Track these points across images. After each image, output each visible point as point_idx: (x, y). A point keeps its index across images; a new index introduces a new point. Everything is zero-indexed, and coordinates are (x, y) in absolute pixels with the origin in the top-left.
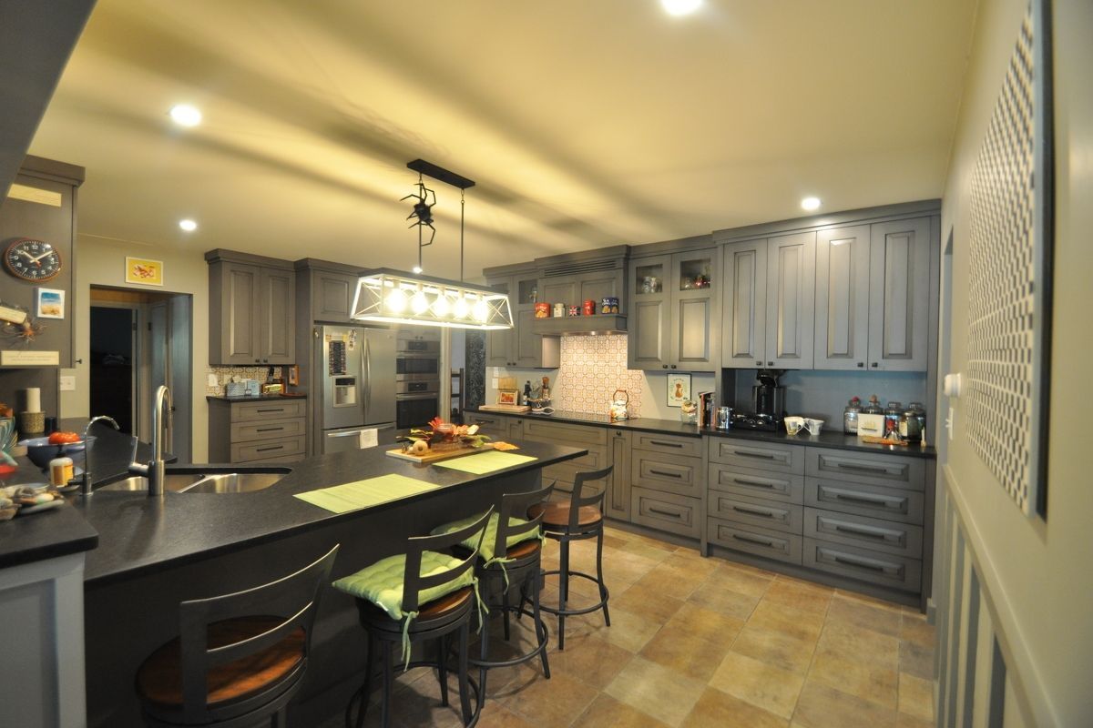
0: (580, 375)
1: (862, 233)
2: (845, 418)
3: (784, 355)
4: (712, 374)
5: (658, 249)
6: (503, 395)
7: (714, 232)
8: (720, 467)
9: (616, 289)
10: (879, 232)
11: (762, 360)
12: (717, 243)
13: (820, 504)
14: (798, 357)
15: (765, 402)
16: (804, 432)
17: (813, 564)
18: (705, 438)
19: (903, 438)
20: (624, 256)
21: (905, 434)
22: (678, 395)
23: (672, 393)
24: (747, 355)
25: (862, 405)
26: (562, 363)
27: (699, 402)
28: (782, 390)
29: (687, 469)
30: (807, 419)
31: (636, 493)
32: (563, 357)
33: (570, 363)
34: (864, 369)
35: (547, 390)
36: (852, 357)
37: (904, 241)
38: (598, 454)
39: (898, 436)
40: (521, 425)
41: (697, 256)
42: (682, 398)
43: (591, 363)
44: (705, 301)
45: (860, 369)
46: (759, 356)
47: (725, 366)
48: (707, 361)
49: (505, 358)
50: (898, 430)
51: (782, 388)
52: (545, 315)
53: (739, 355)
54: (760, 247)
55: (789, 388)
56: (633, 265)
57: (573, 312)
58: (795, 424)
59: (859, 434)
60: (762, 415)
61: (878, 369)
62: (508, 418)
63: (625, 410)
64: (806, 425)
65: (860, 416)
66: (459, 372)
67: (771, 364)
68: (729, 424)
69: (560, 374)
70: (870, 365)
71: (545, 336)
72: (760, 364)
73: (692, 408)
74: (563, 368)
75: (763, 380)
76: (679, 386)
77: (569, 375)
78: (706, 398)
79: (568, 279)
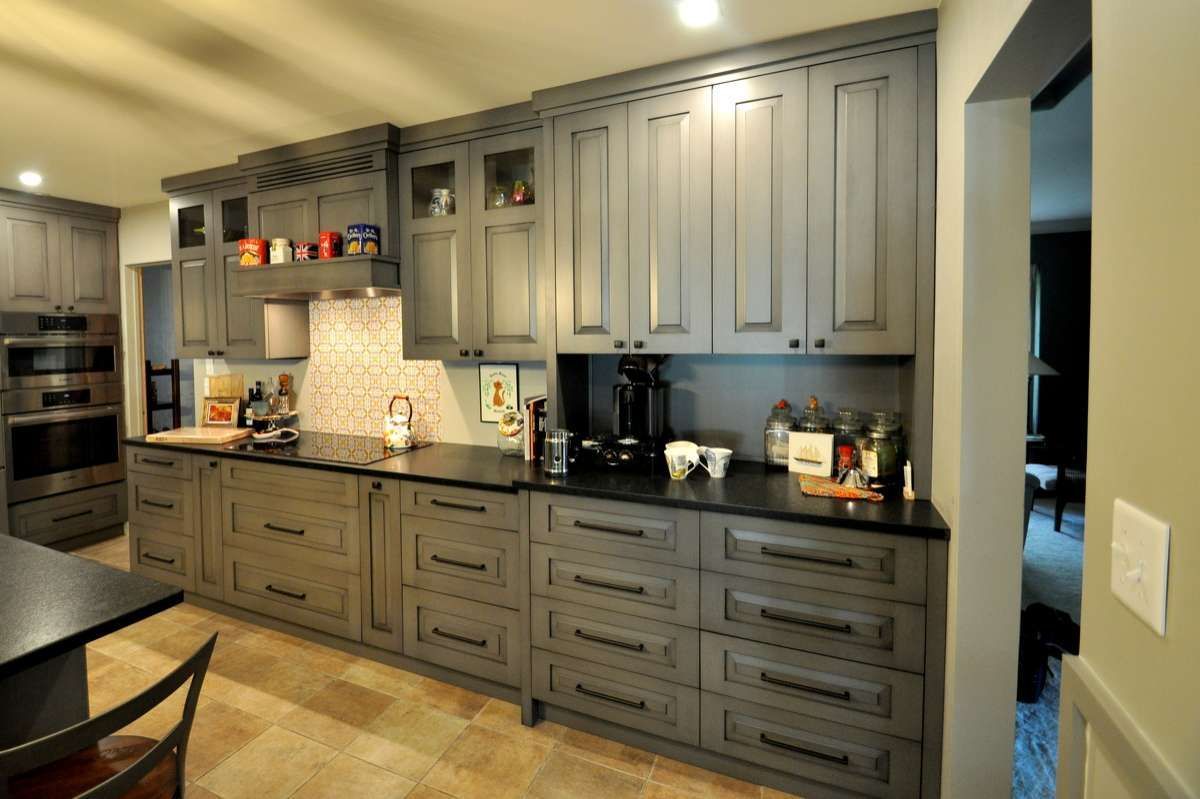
0: (342, 370)
1: (792, 84)
2: (767, 438)
3: (662, 328)
4: (540, 364)
5: (448, 132)
6: (213, 408)
7: (535, 94)
8: (551, 553)
9: (375, 211)
10: (823, 80)
11: (624, 338)
12: (543, 115)
13: (731, 627)
14: (684, 331)
15: (634, 415)
16: (698, 473)
17: (720, 746)
18: (523, 494)
19: (872, 480)
20: (386, 146)
21: (874, 473)
22: (498, 401)
23: (488, 398)
24: (598, 329)
25: (794, 414)
26: (312, 348)
27: (526, 415)
28: (661, 391)
29: (496, 553)
30: (704, 449)
31: (411, 600)
32: (314, 338)
33: (324, 348)
34: (801, 351)
35: (284, 399)
36: (779, 329)
37: (871, 97)
38: (345, 523)
39: (861, 477)
40: (216, 471)
41: (512, 143)
42: (504, 407)
43: (357, 348)
44: (525, 227)
45: (792, 351)
46: (618, 332)
47: (563, 350)
48: (534, 341)
49: (205, 342)
50: (860, 467)
51: (663, 386)
52: (256, 262)
53: (586, 330)
54: (615, 119)
55: (674, 386)
56: (408, 163)
57: (303, 253)
58: (682, 459)
59: (790, 469)
60: (627, 441)
61: (827, 351)
62: (196, 457)
63: (407, 433)
64: (703, 459)
65: (794, 436)
66: (169, 367)
67: (640, 345)
68: (569, 465)
69: (310, 369)
70: (811, 344)
71: (268, 301)
72: (621, 345)
73: (515, 427)
74: (315, 358)
75: (629, 374)
76: (498, 385)
77: (325, 369)
78: (538, 410)
79: (295, 193)
